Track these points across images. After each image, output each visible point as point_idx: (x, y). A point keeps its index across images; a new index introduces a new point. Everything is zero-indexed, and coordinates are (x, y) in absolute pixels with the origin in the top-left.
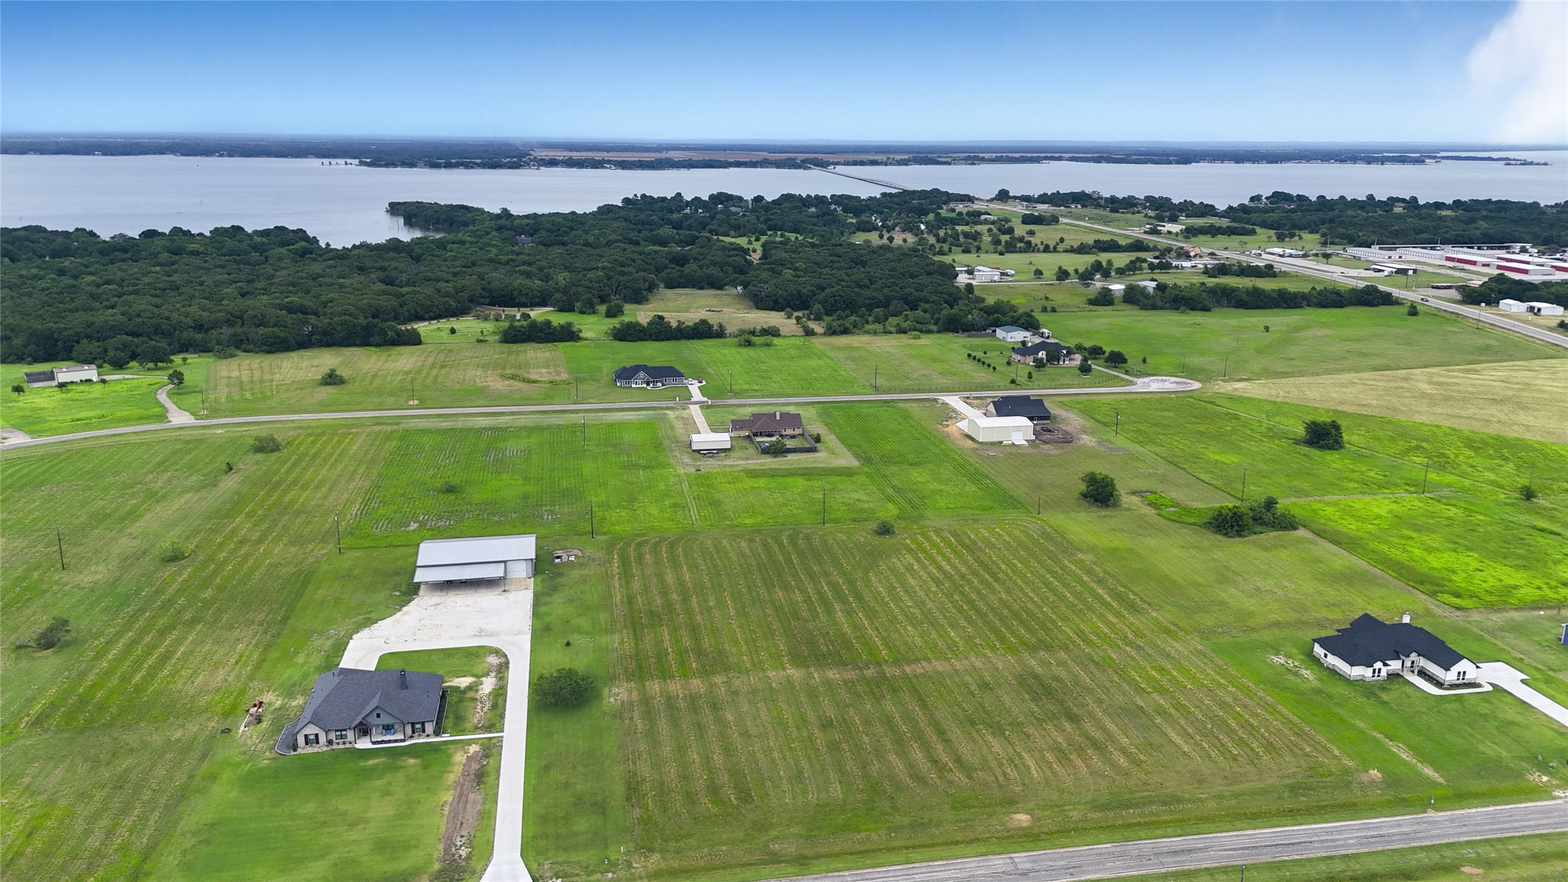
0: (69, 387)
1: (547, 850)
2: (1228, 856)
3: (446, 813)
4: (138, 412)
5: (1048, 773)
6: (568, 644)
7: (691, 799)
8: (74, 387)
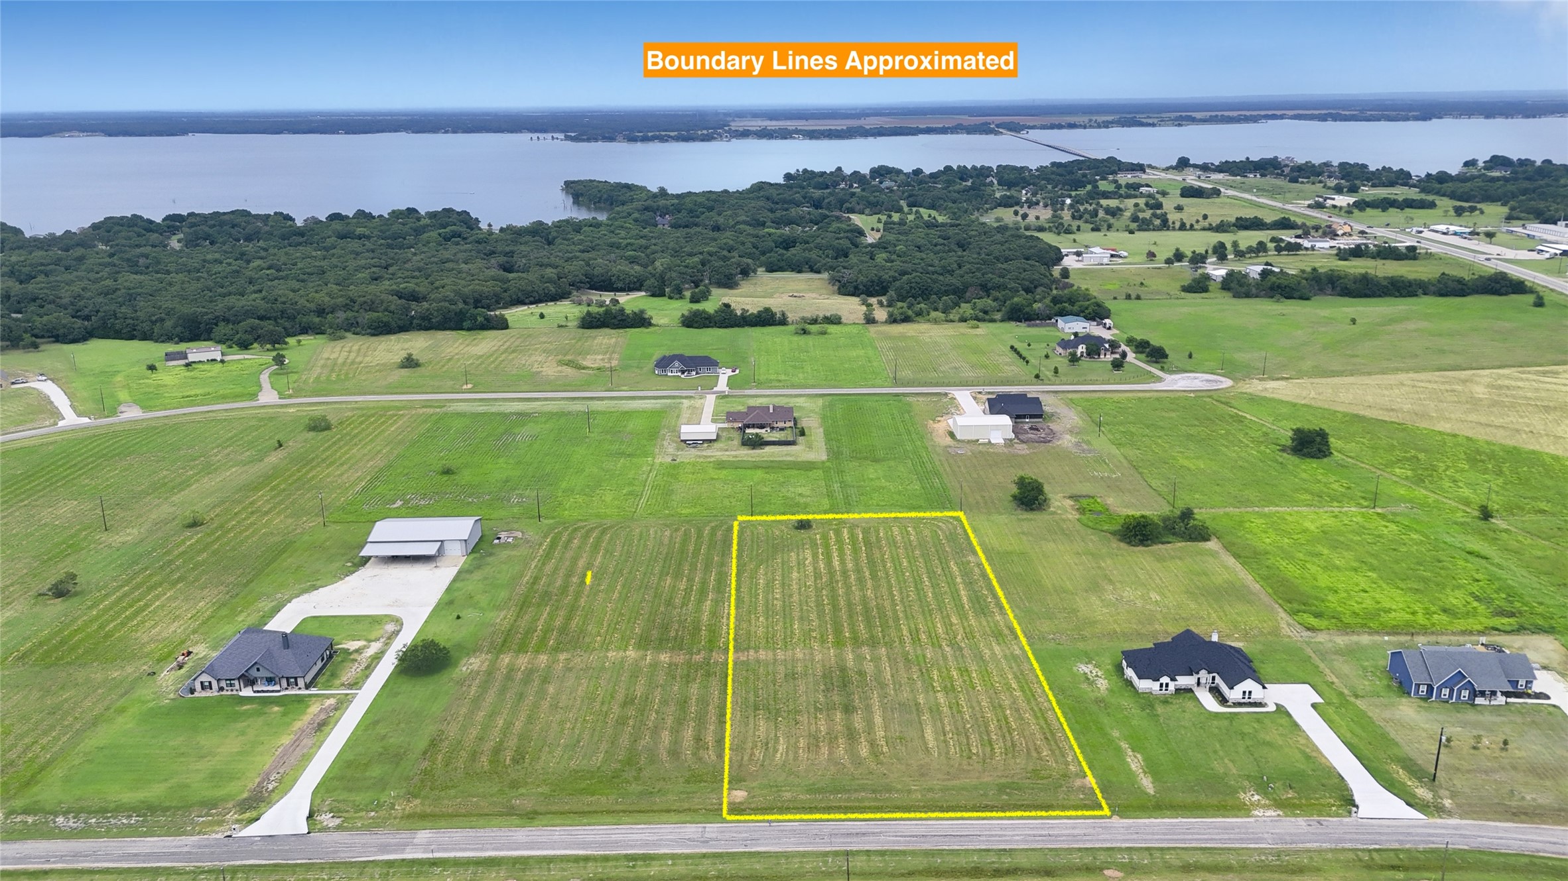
0: (194, 366)
1: (335, 790)
2: (894, 842)
3: (277, 753)
4: (239, 390)
5: (791, 756)
6: (458, 617)
7: (474, 756)
8: (200, 366)
